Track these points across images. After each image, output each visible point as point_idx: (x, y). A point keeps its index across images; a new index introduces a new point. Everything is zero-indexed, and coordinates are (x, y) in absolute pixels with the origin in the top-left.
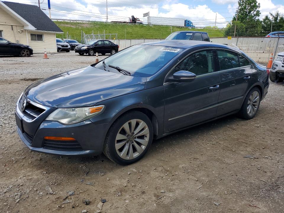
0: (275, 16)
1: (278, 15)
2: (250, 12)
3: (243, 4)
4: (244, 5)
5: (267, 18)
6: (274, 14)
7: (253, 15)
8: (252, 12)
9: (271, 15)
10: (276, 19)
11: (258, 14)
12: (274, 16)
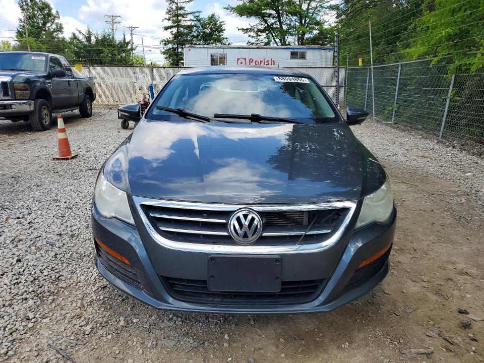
0: (87, 35)
1: (89, 33)
2: (44, 24)
3: (28, 9)
4: (30, 10)
5: (74, 37)
6: (84, 31)
7: (52, 30)
8: (48, 25)
9: (80, 32)
10: (89, 39)
11: (60, 29)
12: (84, 35)
